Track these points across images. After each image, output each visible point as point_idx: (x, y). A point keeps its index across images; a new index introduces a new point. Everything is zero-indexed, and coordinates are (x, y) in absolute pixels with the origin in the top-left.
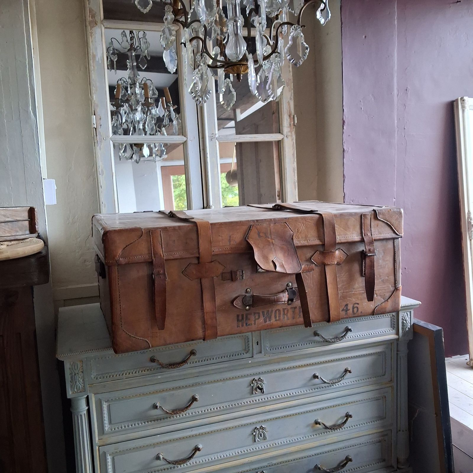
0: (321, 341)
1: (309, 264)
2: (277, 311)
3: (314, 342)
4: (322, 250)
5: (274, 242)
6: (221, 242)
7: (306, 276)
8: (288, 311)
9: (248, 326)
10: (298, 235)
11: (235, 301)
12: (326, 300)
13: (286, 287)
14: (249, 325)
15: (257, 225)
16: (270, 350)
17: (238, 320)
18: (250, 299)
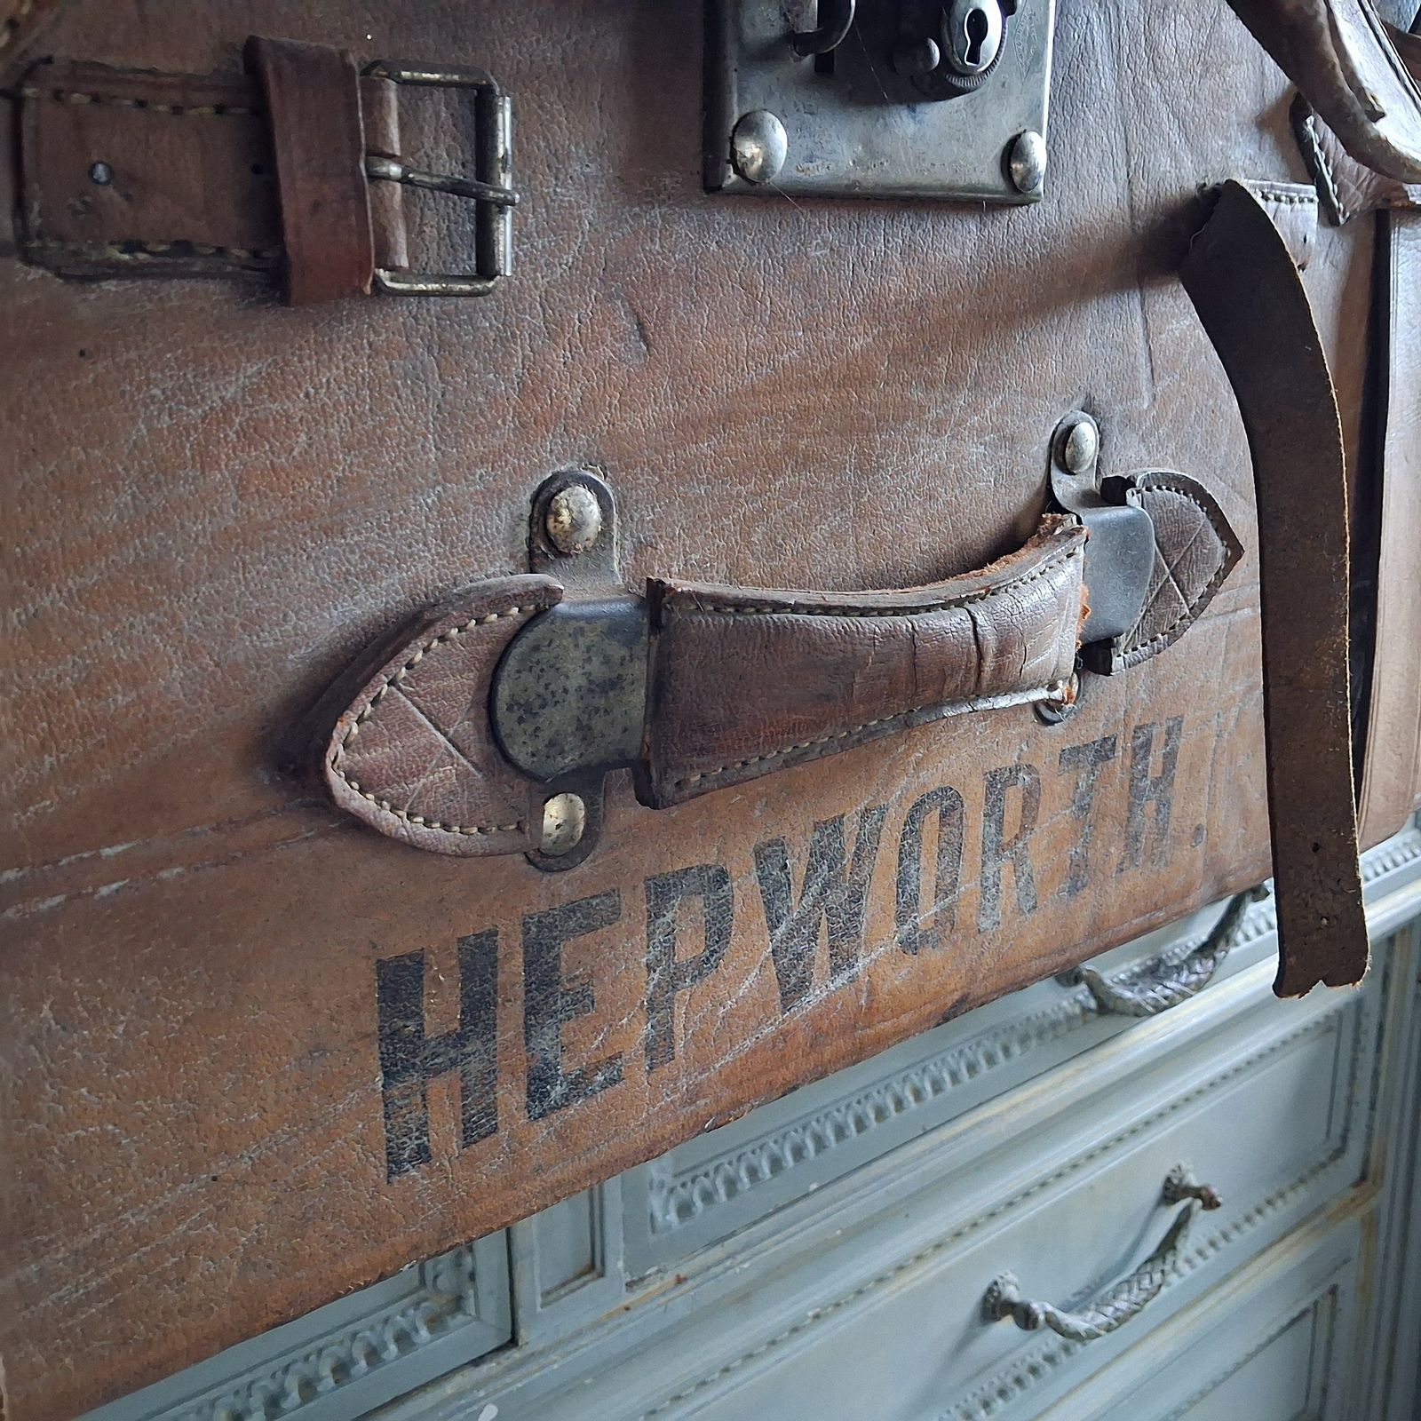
2: (931, 822)
8: (1032, 798)
13: (1038, 478)
16: (685, 1210)
17: (402, 1057)
18: (607, 661)
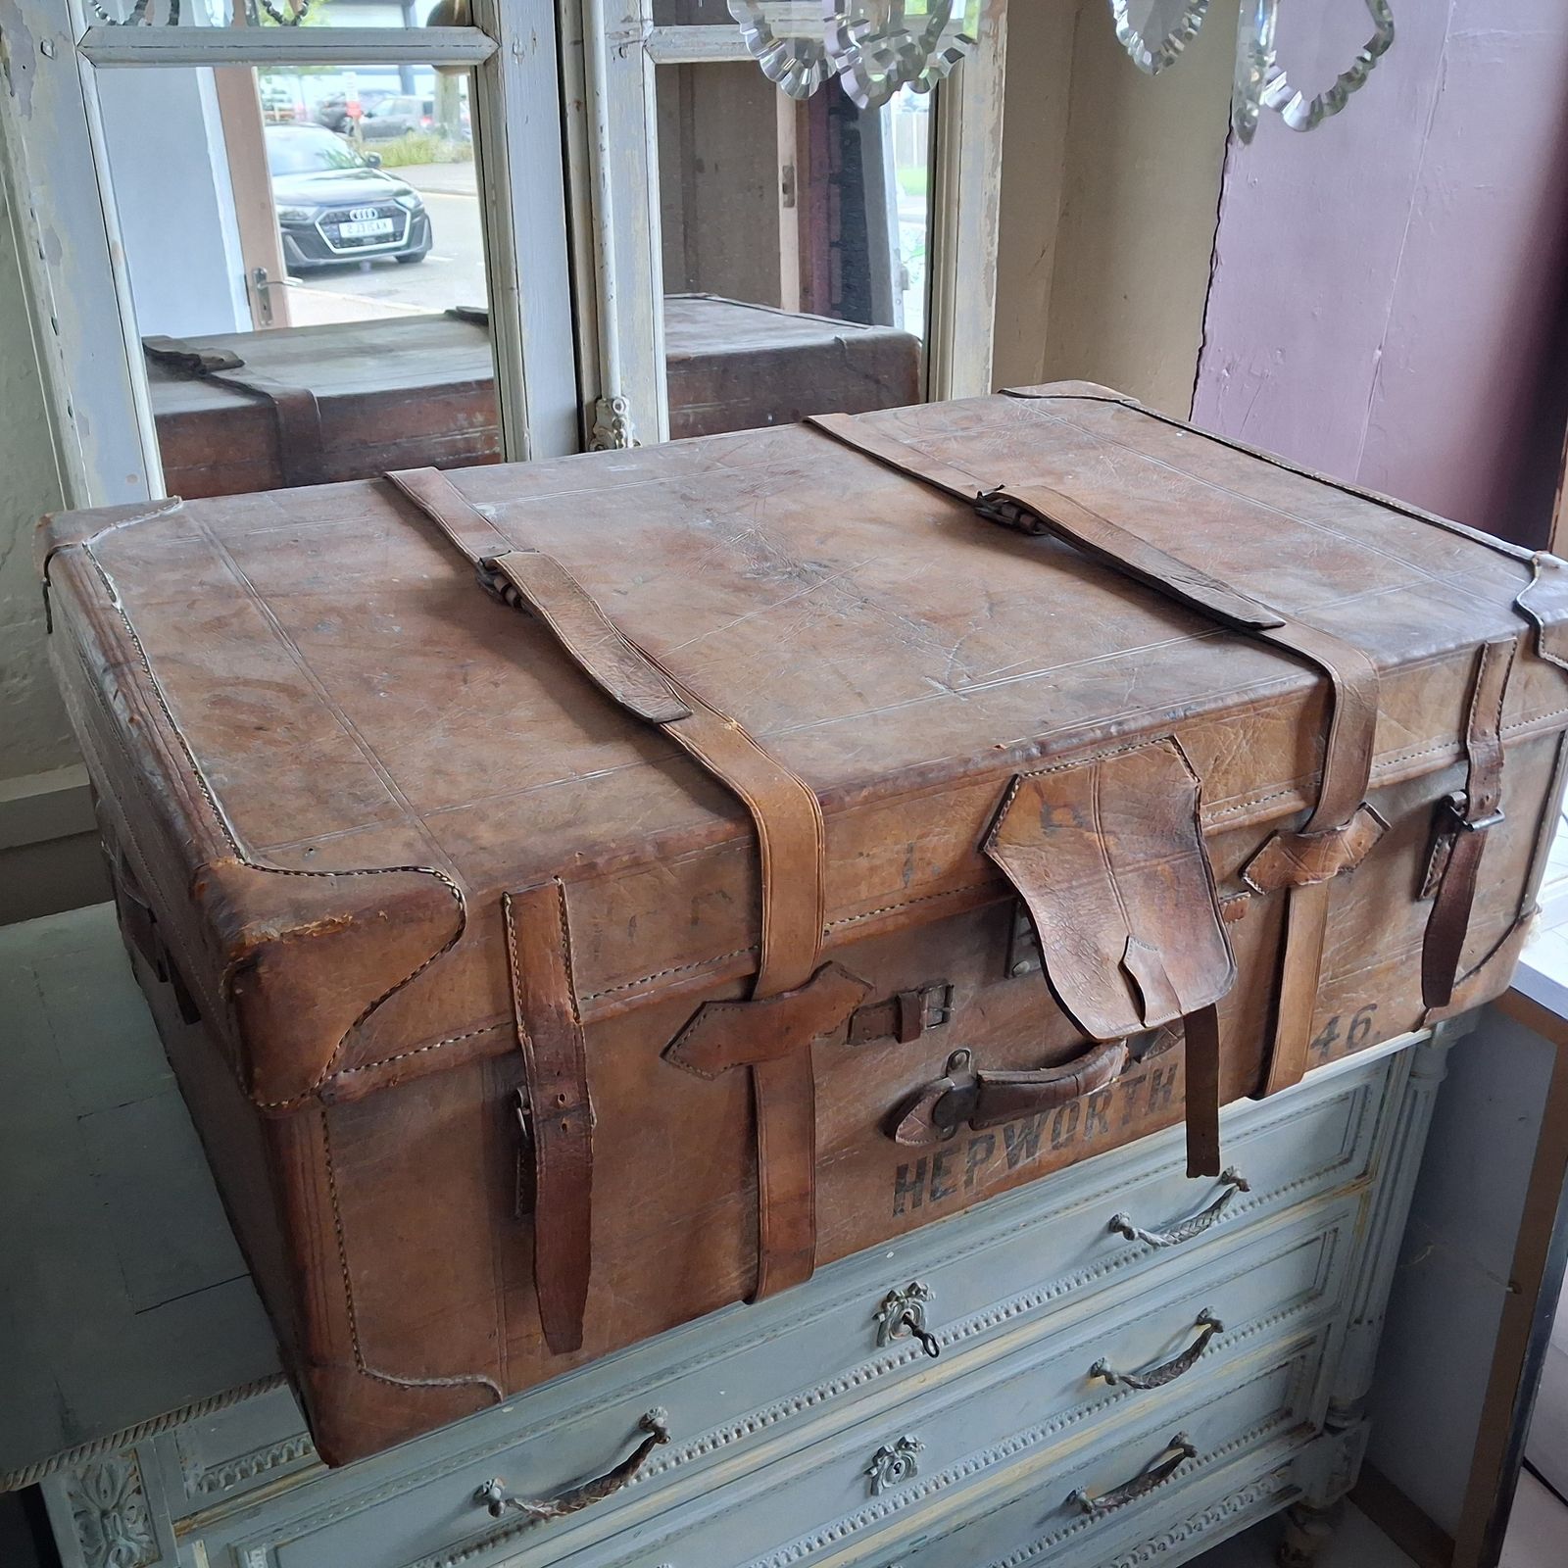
1: (1229, 896)
2: (1066, 1113)
4: (1293, 825)
5: (1113, 850)
6: (864, 885)
8: (1108, 1099)
9: (939, 1197)
10: (1215, 786)
11: (901, 1126)
14: (945, 1193)
15: (1041, 772)
17: (900, 1188)
18: (964, 1102)
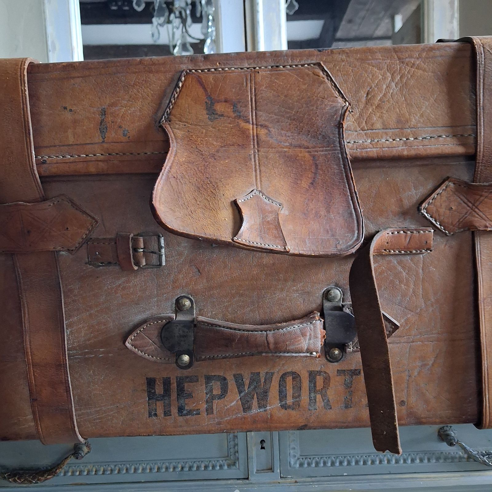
0: (460, 458)
1: (413, 227)
2: (289, 379)
3: (438, 459)
4: (466, 177)
5: (263, 137)
6: (70, 132)
7: (400, 268)
8: (327, 380)
9: (187, 415)
10: (369, 117)
11: (131, 337)
12: (471, 356)
13: (319, 301)
14: (190, 412)
15: (202, 71)
16: (301, 465)
17: (152, 396)
18: (184, 332)
